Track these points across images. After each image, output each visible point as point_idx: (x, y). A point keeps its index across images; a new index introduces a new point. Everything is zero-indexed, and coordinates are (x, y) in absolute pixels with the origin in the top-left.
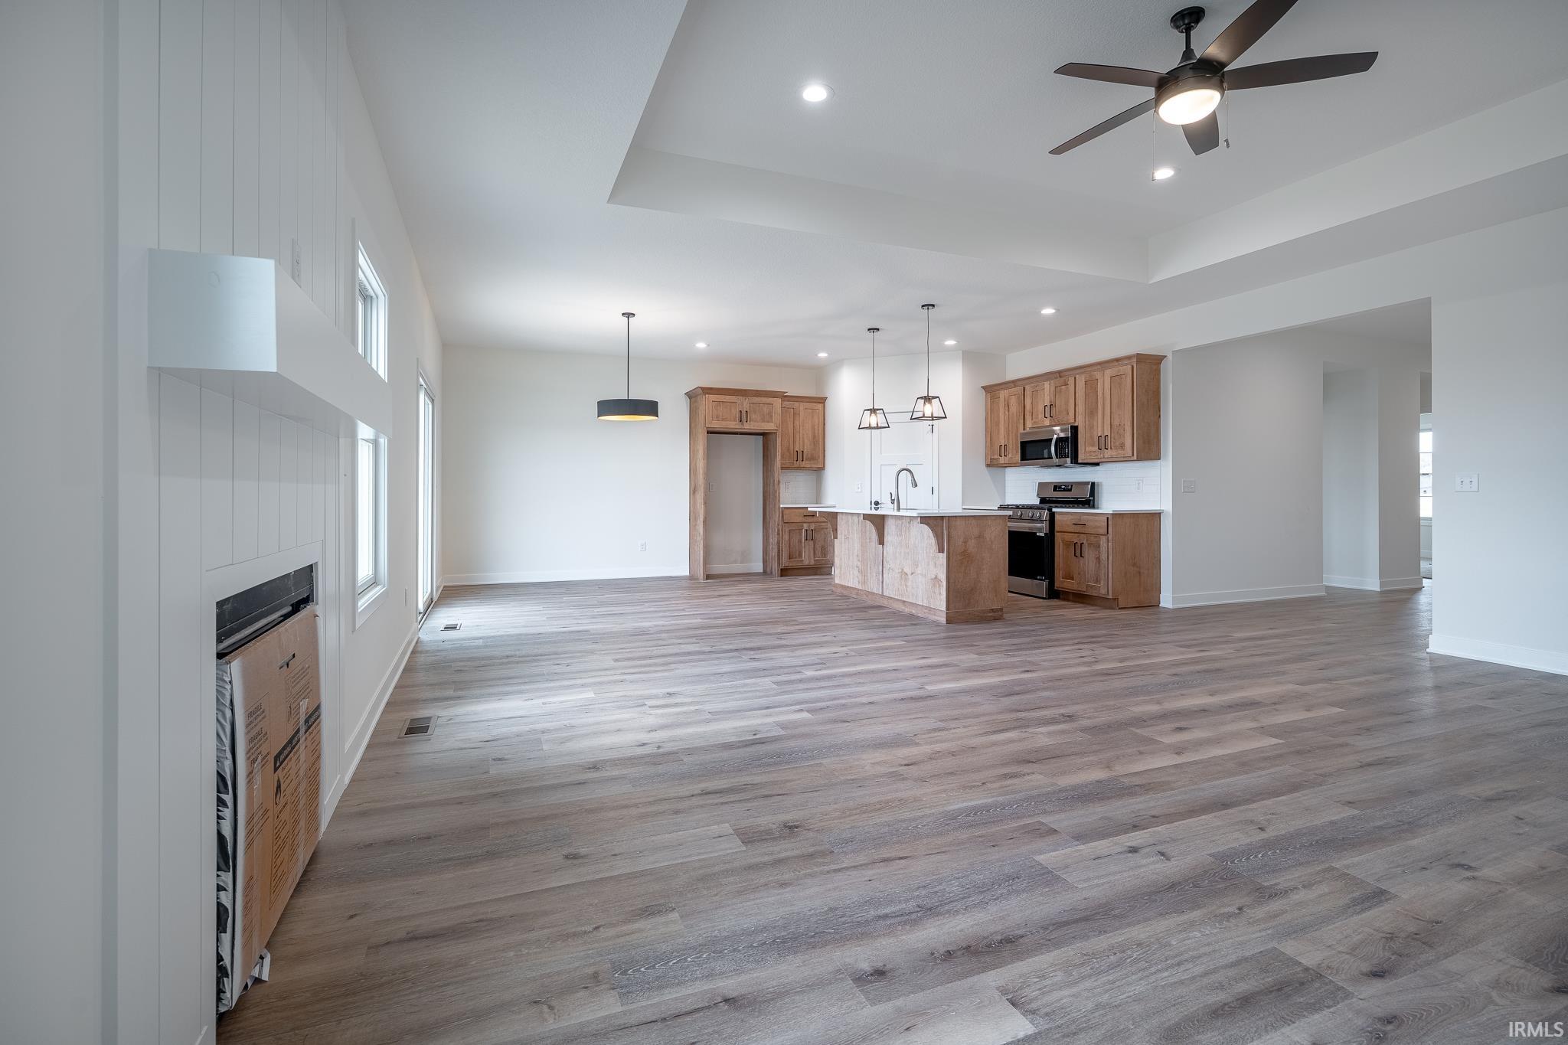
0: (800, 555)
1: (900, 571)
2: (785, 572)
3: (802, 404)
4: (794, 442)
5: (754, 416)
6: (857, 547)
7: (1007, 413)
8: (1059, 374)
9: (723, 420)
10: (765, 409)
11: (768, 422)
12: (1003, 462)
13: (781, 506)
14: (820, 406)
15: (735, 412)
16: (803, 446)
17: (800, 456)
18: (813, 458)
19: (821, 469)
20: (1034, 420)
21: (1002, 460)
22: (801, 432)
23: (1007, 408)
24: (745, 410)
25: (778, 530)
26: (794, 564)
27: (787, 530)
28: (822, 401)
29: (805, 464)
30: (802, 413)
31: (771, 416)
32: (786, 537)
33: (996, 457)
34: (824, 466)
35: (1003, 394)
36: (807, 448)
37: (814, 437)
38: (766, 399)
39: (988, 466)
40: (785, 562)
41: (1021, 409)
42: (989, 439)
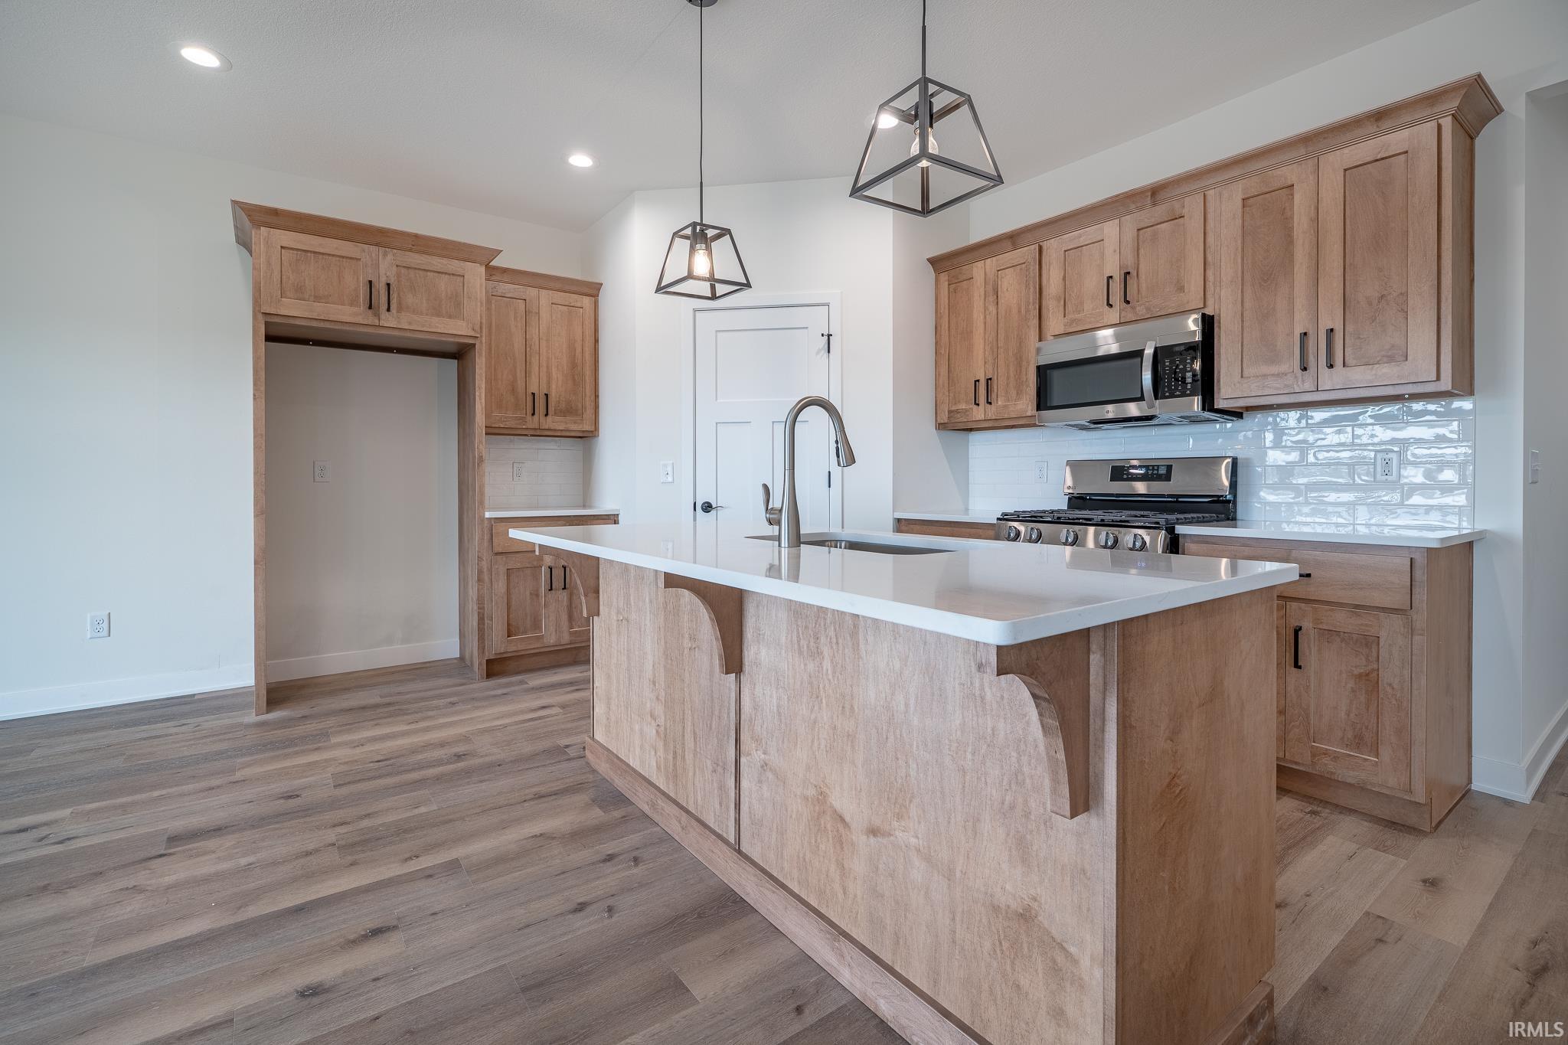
0: (536, 625)
1: (811, 792)
2: (495, 668)
3: (543, 292)
4: (527, 374)
5: (410, 299)
6: (650, 650)
7: (992, 308)
8: (1155, 192)
9: (317, 298)
10: (443, 284)
11: (450, 317)
12: (982, 417)
13: (487, 515)
14: (587, 301)
15: (354, 282)
16: (549, 383)
17: (540, 403)
18: (569, 411)
19: (587, 437)
20: (1070, 316)
21: (979, 413)
22: (543, 351)
23: (992, 298)
24: (383, 280)
25: (480, 572)
26: (520, 647)
27: (502, 570)
28: (593, 290)
29: (553, 422)
30: (545, 314)
31: (458, 305)
32: (501, 586)
33: (963, 406)
34: (597, 429)
35: (980, 270)
36: (558, 390)
37: (573, 365)
38: (445, 261)
39: (941, 426)
40: (498, 644)
41: (1033, 296)
42: (944, 370)
